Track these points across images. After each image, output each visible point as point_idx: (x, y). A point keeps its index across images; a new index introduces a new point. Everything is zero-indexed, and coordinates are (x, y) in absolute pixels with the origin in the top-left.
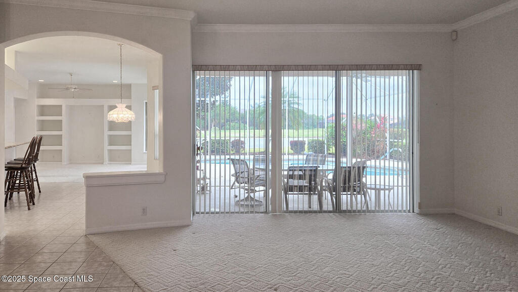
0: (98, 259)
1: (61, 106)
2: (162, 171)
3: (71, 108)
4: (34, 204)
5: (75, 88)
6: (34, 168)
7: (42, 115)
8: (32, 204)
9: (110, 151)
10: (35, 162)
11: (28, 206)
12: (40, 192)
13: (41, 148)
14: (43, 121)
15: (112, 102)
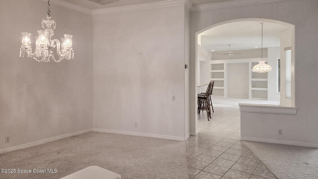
0: (250, 157)
1: (223, 64)
2: (294, 106)
3: (229, 65)
4: (211, 118)
5: (232, 53)
6: (210, 98)
7: (213, 69)
8: (210, 118)
9: (253, 91)
10: (211, 95)
11: (208, 118)
12: (213, 112)
13: (214, 87)
14: (214, 73)
15: (255, 60)
